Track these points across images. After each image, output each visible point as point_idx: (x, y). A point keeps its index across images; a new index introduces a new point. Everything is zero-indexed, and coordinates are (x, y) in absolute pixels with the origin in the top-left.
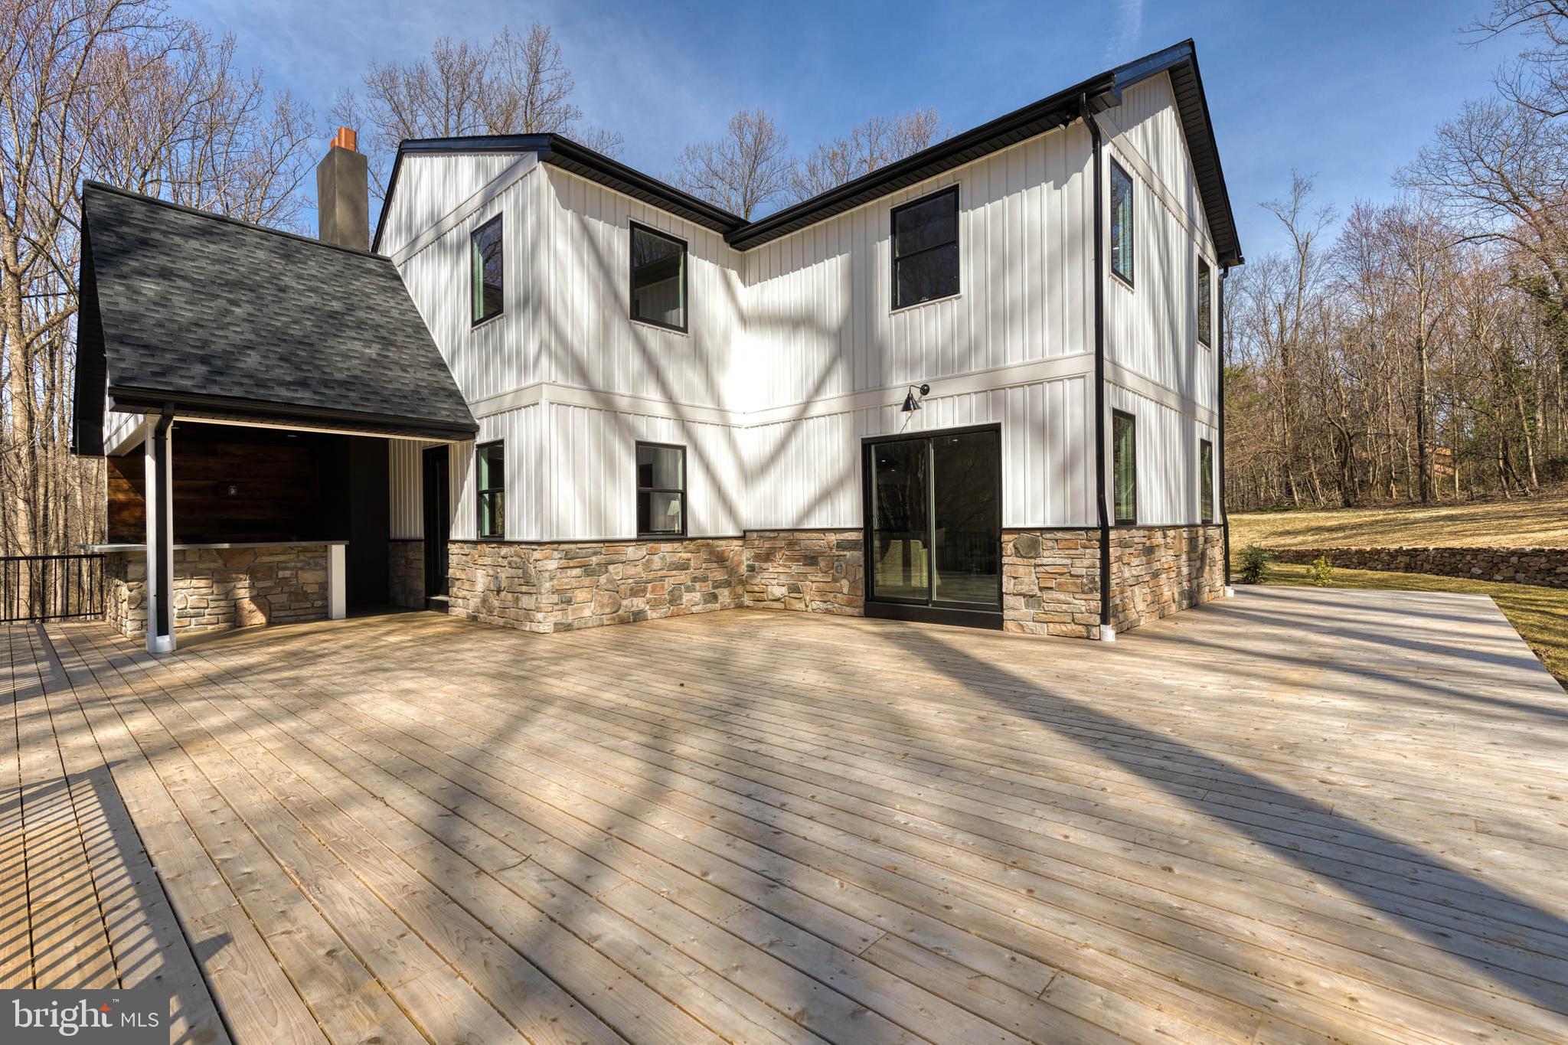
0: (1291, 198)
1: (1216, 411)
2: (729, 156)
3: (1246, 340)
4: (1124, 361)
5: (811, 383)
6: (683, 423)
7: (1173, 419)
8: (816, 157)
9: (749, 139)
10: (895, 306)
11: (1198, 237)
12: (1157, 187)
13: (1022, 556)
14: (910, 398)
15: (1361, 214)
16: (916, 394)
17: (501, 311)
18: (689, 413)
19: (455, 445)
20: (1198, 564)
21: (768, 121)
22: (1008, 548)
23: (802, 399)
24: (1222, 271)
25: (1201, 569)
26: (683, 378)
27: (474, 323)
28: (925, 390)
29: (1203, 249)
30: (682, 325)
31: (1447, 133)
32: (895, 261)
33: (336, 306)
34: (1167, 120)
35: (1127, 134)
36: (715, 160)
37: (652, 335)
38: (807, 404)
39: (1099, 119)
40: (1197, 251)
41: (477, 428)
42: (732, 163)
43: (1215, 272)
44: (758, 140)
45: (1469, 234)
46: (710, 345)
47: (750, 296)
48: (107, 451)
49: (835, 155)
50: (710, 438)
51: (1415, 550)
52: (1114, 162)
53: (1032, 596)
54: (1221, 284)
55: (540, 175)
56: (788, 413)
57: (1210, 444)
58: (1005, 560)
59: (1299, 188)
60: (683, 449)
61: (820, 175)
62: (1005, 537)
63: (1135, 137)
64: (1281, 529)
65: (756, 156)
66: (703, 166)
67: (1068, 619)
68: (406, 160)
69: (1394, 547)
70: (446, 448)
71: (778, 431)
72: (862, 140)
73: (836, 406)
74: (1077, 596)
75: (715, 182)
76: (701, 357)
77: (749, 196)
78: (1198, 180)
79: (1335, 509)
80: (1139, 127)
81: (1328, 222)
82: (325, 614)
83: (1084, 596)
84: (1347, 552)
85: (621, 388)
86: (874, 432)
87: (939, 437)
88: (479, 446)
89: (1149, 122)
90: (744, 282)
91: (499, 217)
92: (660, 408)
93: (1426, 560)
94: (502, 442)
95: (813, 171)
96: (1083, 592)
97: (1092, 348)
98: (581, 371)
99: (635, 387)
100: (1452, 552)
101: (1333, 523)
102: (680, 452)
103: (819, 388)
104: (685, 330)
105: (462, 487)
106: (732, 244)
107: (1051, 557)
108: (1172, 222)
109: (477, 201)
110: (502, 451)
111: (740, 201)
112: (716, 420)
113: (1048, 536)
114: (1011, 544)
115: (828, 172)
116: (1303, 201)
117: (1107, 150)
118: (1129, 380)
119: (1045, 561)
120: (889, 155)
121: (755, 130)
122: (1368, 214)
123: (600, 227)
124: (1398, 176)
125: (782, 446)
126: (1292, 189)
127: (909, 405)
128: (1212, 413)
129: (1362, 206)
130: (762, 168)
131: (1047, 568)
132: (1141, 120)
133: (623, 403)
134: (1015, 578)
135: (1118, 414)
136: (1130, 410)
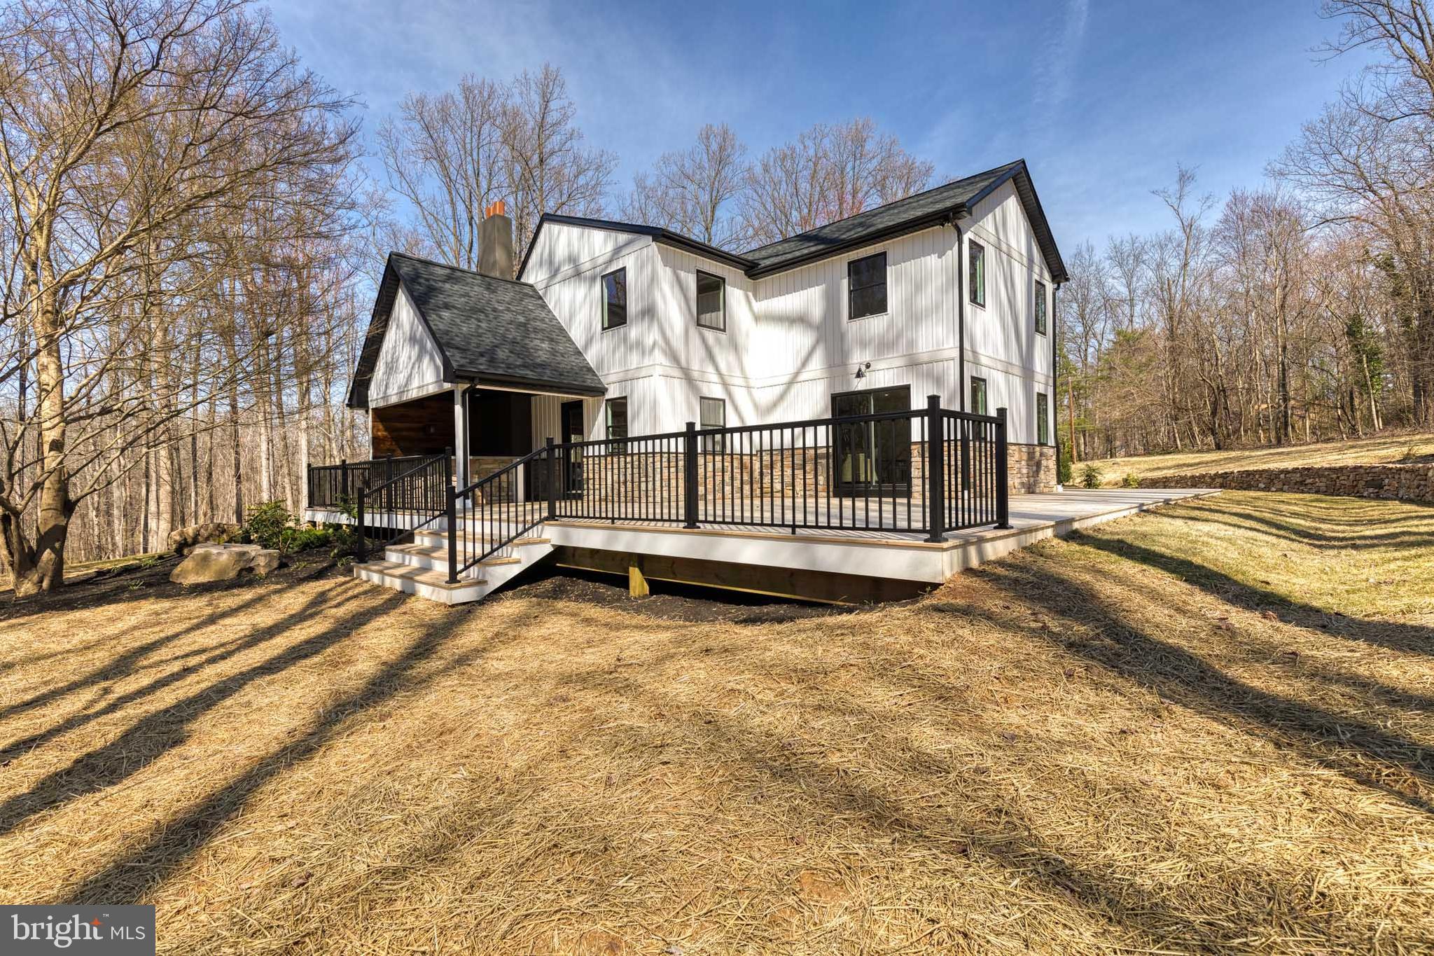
0: (1177, 187)
1: (1052, 375)
2: (698, 161)
3: (1147, 306)
4: (981, 350)
5: (799, 363)
6: (725, 385)
7: (1017, 382)
8: (769, 156)
9: (714, 146)
10: (850, 318)
11: (1037, 269)
12: (1004, 247)
14: (860, 370)
15: (1237, 200)
16: (863, 368)
17: (625, 322)
18: (729, 380)
19: (588, 400)
20: (1035, 468)
21: (730, 132)
22: (915, 453)
23: (792, 370)
24: (1056, 286)
25: (1038, 472)
26: (724, 358)
27: (603, 329)
28: (868, 366)
29: (1041, 275)
30: (722, 327)
31: (1311, 129)
32: (850, 292)
33: (522, 319)
34: (1012, 206)
35: (981, 223)
36: (687, 165)
37: (710, 335)
38: (797, 374)
39: (961, 223)
40: (1036, 277)
41: (607, 389)
42: (701, 167)
43: (1050, 287)
44: (722, 148)
45: (1330, 216)
46: (741, 340)
47: (761, 306)
48: (372, 405)
49: (785, 156)
50: (740, 395)
51: (1226, 473)
52: (971, 241)
53: (927, 478)
54: (1054, 294)
55: (651, 249)
56: (786, 379)
57: (1045, 396)
58: (913, 459)
59: (1184, 178)
60: (724, 401)
61: (773, 170)
62: (913, 447)
63: (988, 224)
64: (1156, 466)
65: (721, 160)
66: (675, 169)
68: (546, 226)
69: (1213, 472)
70: (581, 402)
71: (778, 391)
72: (809, 143)
73: (818, 374)
74: (951, 476)
75: (686, 182)
76: (735, 346)
77: (714, 194)
78: (1035, 233)
79: (1208, 451)
80: (990, 216)
81: (1209, 207)
82: (511, 498)
84: (1185, 478)
85: (695, 366)
86: (839, 390)
87: (877, 393)
88: (607, 400)
89: (998, 211)
90: (756, 299)
91: (624, 269)
92: (714, 377)
93: (1233, 480)
94: (625, 398)
95: (766, 169)
96: (954, 474)
97: (958, 344)
98: (674, 357)
99: (702, 366)
100: (1248, 473)
101: (1197, 460)
102: (721, 403)
103: (804, 363)
104: (724, 330)
105: (594, 425)
106: (749, 277)
108: (1016, 265)
109: (607, 257)
110: (625, 405)
111: (707, 197)
112: (743, 384)
114: (916, 451)
115: (778, 169)
116: (1186, 189)
117: (966, 237)
118: (984, 360)
120: (832, 155)
121: (719, 139)
122: (1243, 200)
123: (682, 274)
124: (1269, 167)
125: (782, 397)
126: (1177, 178)
127: (859, 375)
128: (1048, 376)
129: (1239, 193)
130: (727, 171)
132: (992, 210)
133: (696, 375)
134: (918, 469)
135: (974, 379)
136: (983, 377)
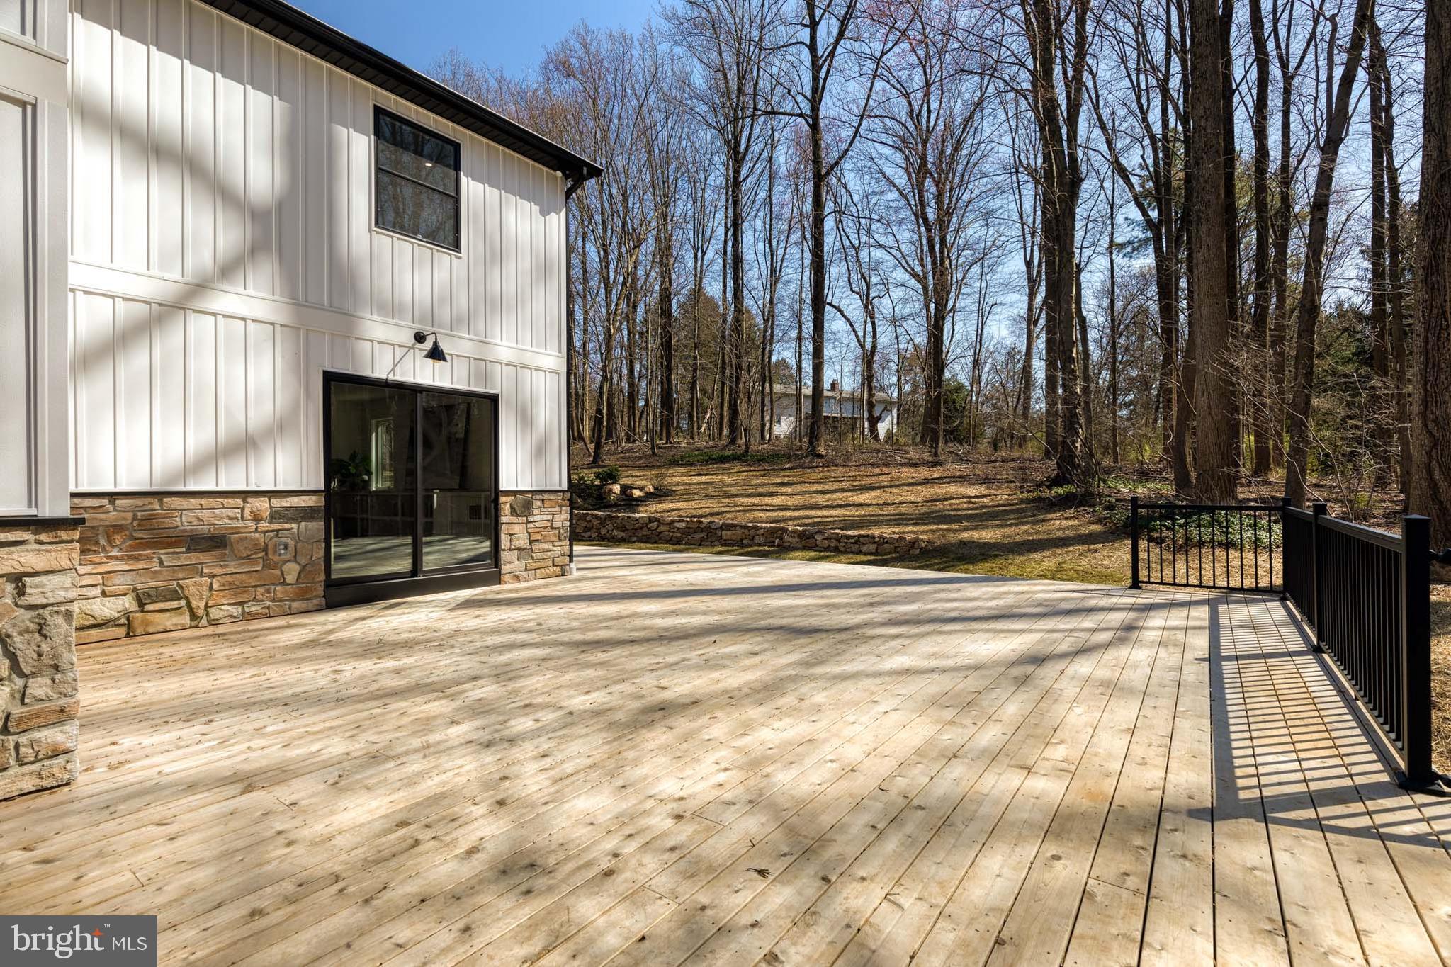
13: (518, 515)
22: (506, 509)
53: (524, 549)
58: (502, 519)
62: (503, 499)
67: (550, 563)
74: (556, 544)
83: (560, 543)
96: (560, 540)
107: (540, 516)
113: (538, 497)
114: (508, 506)
119: (536, 518)
131: (538, 524)
134: (511, 535)
